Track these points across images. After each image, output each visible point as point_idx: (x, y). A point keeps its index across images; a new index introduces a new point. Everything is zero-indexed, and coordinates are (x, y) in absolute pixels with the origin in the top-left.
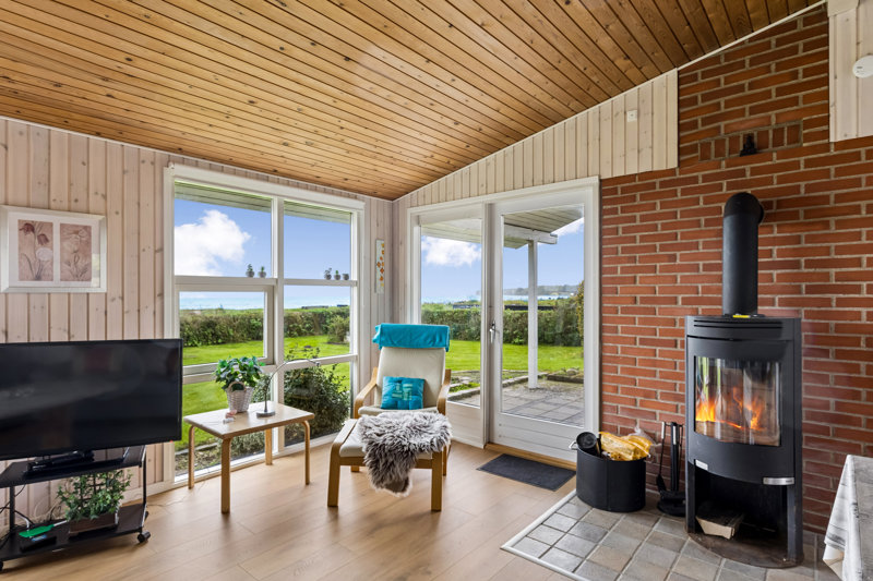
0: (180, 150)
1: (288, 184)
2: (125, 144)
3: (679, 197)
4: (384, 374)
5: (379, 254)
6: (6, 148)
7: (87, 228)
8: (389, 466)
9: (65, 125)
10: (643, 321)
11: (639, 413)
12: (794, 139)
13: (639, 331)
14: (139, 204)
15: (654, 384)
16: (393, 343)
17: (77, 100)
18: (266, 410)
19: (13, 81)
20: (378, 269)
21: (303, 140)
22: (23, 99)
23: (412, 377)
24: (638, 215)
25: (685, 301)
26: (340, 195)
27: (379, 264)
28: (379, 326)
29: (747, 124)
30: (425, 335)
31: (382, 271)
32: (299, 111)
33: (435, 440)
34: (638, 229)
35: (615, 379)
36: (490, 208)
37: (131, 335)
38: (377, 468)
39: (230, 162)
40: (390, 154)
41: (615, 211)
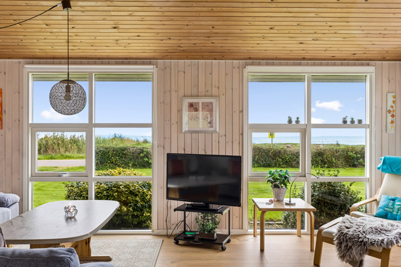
0: (250, 58)
1: (314, 65)
2: (227, 61)
4: (384, 193)
5: (390, 103)
6: (184, 72)
7: (211, 103)
8: (349, 249)
9: (203, 58)
14: (232, 89)
16: (392, 170)
17: (203, 48)
18: (290, 202)
19: (182, 47)
20: (390, 115)
21: (311, 39)
22: (187, 52)
26: (355, 65)
27: (389, 111)
28: (383, 158)
31: (393, 116)
32: (298, 25)
33: (386, 240)
37: (229, 153)
38: (340, 247)
39: (276, 59)
40: (379, 32)
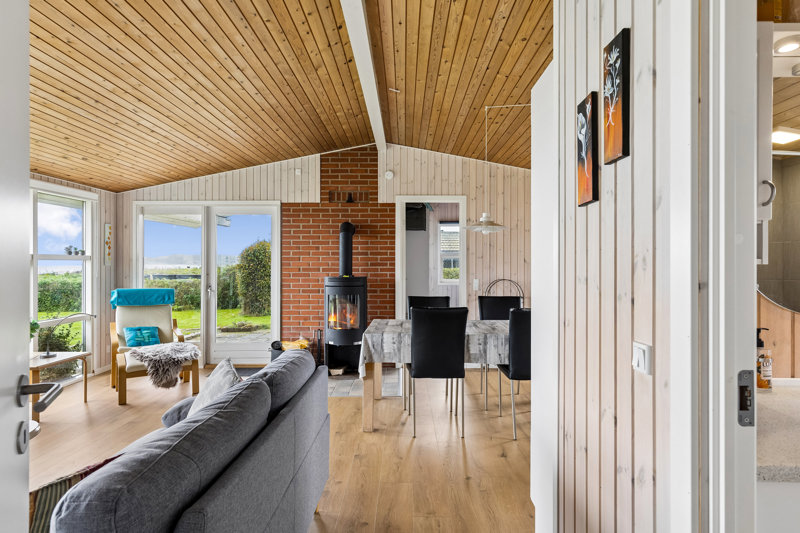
3: (321, 218)
4: (123, 326)
5: (107, 234)
10: (304, 281)
11: (302, 329)
12: (366, 199)
13: (301, 286)
15: (308, 313)
18: (48, 353)
20: (107, 247)
23: (147, 326)
24: (301, 225)
25: (324, 270)
26: (79, 188)
27: (107, 243)
28: (115, 291)
29: (349, 188)
30: (156, 296)
31: (109, 248)
34: (301, 232)
35: (289, 313)
36: (208, 210)
38: (156, 374)
41: (289, 221)
